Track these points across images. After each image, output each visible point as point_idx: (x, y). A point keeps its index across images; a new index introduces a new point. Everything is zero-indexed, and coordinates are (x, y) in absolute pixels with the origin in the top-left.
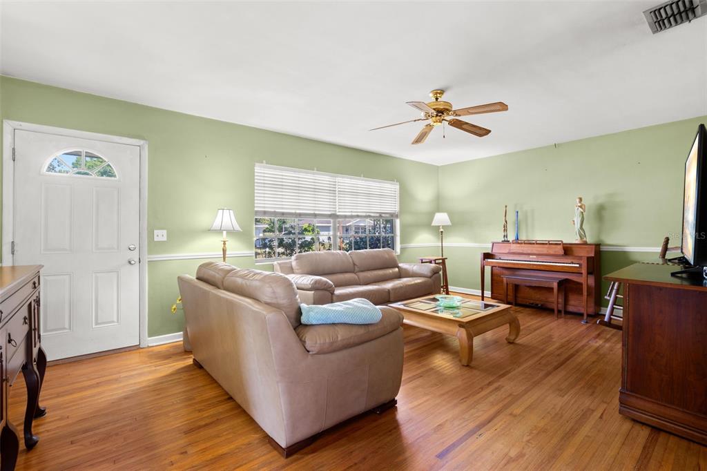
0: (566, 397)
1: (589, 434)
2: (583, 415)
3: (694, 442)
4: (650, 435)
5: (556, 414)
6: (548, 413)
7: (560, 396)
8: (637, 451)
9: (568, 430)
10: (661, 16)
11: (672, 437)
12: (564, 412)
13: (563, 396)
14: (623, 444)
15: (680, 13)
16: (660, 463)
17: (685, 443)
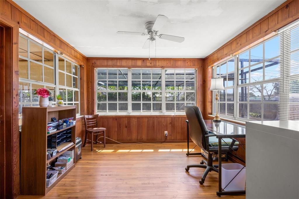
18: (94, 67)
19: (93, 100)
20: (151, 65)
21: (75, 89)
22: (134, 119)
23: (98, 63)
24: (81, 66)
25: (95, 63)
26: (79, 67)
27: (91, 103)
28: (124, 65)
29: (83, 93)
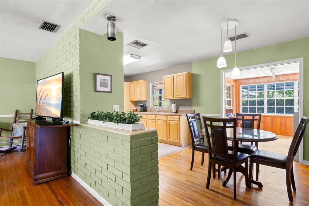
0: (5, 193)
1: (31, 198)
2: (21, 194)
3: (58, 179)
4: (47, 185)
5: (10, 201)
6: (6, 203)
7: (2, 194)
8: (50, 191)
9: (22, 202)
10: (47, 26)
11: (52, 181)
12: (12, 198)
13: (4, 194)
14: (44, 192)
15: (49, 27)
16: (57, 189)
17: (56, 181)
18: (240, 85)
19: (239, 105)
20: (283, 79)
21: (229, 99)
22: (268, 118)
23: (243, 82)
24: (232, 86)
25: (241, 83)
26: (231, 86)
27: (238, 107)
28: (261, 82)
29: (234, 101)
